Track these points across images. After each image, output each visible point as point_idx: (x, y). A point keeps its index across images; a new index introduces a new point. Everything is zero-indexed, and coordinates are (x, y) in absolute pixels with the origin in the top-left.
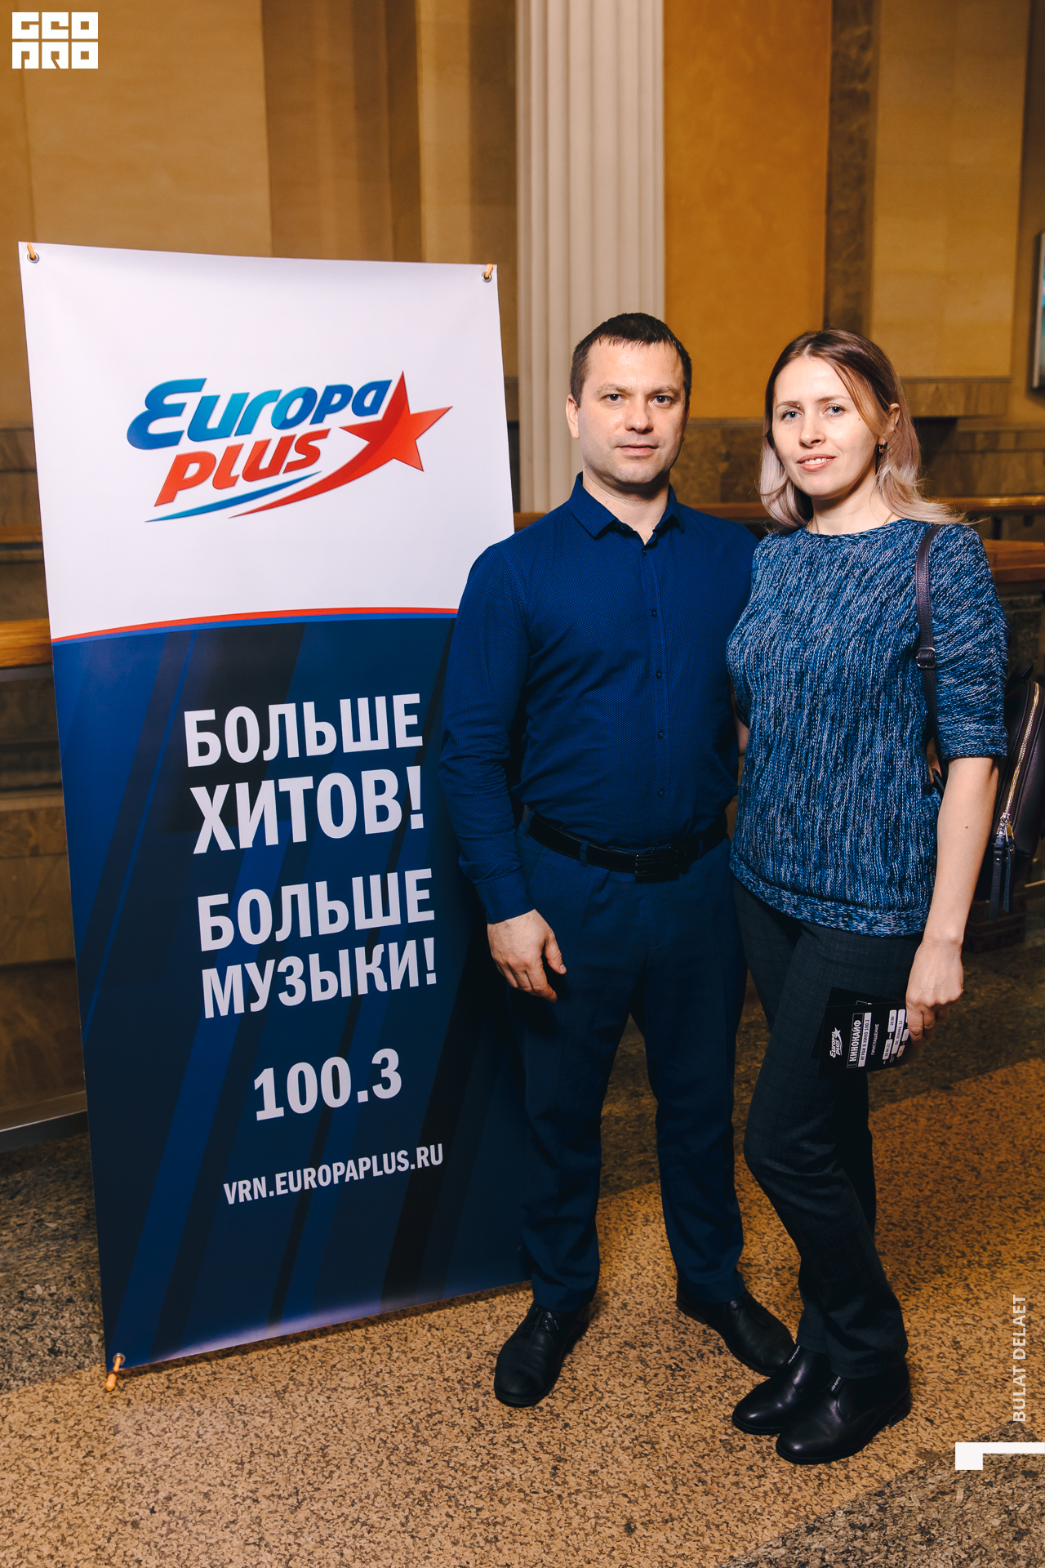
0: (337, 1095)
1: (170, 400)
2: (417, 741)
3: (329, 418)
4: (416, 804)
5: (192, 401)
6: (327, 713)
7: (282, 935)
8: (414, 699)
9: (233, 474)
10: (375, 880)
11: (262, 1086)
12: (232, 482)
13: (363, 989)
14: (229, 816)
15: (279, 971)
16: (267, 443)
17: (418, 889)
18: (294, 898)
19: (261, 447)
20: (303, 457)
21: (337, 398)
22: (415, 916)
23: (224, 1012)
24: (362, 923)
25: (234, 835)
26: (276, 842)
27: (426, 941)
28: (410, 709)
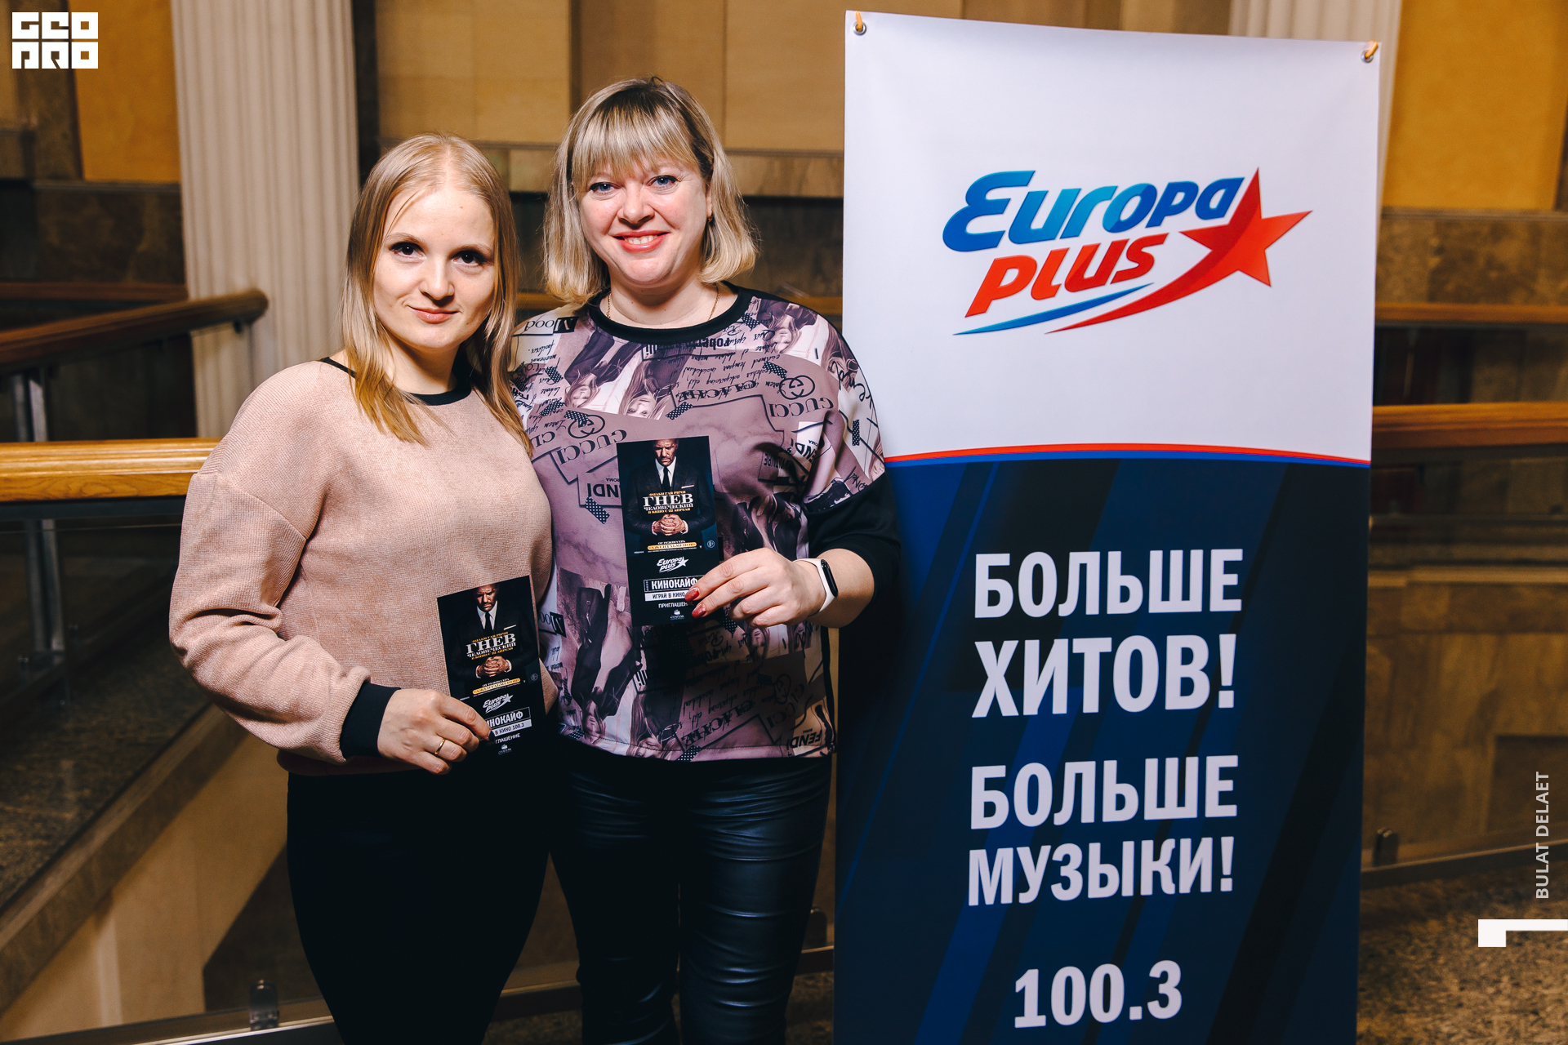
0: (1106, 1008)
1: (993, 195)
2: (1235, 605)
3: (1168, 220)
4: (1227, 678)
5: (1016, 196)
6: (1136, 566)
7: (1061, 818)
8: (1236, 555)
9: (1055, 283)
10: (1172, 764)
11: (1023, 991)
12: (1052, 292)
13: (1147, 889)
14: (1015, 677)
15: (1054, 859)
16: (1096, 247)
17: (1221, 779)
18: (1079, 778)
19: (1088, 252)
20: (1135, 265)
21: (1179, 197)
22: (1214, 810)
23: (990, 900)
24: (1152, 813)
25: (1018, 698)
26: (1064, 711)
27: (1224, 840)
28: (1229, 567)
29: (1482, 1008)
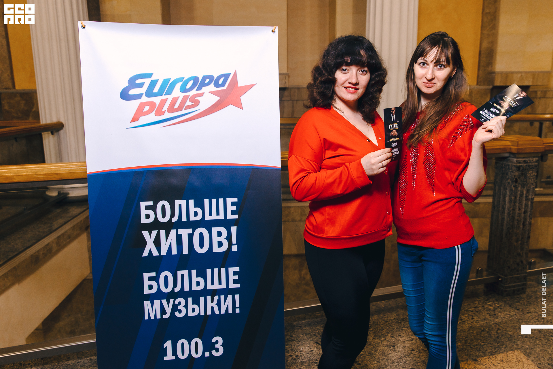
0: (197, 352)
1: (139, 81)
2: (236, 217)
3: (204, 88)
4: (234, 241)
6: (199, 204)
7: (177, 290)
8: (235, 200)
9: (163, 110)
10: (216, 270)
11: (167, 347)
12: (163, 113)
13: (209, 313)
14: (157, 242)
15: (175, 303)
16: (178, 97)
17: (234, 275)
18: (183, 276)
19: (175, 100)
20: (192, 104)
21: (207, 80)
22: (232, 285)
23: (152, 317)
24: (210, 287)
25: (159, 249)
26: (176, 254)
27: (236, 295)
28: (233, 204)
29: (377, 345)
